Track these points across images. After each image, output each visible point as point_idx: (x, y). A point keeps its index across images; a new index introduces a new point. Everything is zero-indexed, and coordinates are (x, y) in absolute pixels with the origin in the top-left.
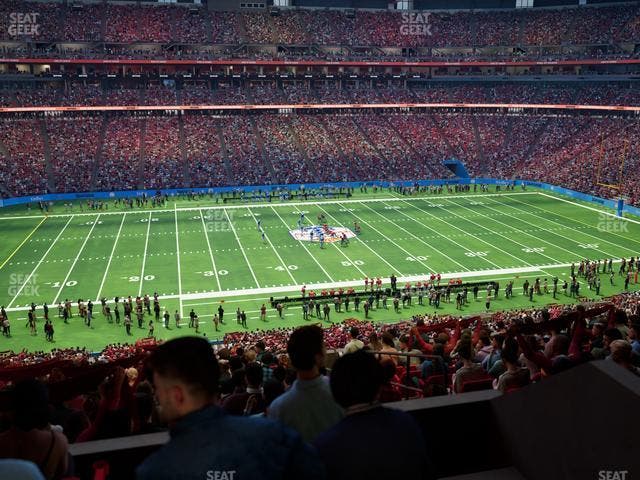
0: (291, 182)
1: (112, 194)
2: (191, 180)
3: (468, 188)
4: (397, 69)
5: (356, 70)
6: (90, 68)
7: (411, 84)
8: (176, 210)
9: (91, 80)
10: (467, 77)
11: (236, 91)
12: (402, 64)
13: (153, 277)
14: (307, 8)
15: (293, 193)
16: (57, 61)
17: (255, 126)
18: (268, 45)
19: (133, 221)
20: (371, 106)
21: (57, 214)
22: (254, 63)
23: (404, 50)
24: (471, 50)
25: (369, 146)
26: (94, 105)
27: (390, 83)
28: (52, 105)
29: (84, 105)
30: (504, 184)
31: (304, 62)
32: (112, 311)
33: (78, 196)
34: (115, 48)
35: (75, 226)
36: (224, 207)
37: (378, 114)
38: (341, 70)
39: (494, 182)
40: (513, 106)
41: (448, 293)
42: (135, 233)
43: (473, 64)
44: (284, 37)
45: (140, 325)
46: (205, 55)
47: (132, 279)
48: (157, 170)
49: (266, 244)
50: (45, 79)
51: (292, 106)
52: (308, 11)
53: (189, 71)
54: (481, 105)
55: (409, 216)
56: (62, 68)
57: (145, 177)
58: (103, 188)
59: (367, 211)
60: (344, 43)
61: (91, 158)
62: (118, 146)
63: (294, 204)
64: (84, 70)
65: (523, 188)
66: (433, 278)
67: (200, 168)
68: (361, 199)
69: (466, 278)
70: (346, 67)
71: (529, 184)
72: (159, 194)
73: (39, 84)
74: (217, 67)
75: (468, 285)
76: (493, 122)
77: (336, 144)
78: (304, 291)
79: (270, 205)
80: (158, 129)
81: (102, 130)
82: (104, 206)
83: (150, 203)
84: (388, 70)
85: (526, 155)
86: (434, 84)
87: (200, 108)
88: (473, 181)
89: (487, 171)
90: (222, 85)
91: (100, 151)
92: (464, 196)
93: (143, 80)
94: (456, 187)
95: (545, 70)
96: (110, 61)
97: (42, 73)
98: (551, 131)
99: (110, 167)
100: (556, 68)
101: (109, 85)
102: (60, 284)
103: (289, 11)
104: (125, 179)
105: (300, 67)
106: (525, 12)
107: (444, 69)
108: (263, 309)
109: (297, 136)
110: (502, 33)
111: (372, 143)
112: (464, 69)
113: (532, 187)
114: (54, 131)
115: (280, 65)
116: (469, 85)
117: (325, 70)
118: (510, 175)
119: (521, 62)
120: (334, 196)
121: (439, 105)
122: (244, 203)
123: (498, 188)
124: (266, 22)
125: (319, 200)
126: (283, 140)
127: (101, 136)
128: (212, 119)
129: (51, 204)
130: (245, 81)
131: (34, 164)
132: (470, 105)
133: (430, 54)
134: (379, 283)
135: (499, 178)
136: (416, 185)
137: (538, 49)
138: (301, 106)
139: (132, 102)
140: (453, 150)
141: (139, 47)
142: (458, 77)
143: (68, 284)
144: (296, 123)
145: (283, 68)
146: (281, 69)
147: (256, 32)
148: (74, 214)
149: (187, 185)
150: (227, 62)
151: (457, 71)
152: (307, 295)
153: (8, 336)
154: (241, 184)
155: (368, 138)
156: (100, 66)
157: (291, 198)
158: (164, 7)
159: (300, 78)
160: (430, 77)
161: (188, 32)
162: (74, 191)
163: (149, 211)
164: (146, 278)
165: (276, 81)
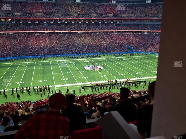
0: (83, 53)
1: (31, 57)
2: (54, 53)
3: (134, 54)
4: (112, 20)
5: (100, 21)
6: (23, 20)
7: (116, 25)
8: (50, 61)
9: (23, 24)
10: (132, 23)
11: (66, 27)
12: (113, 19)
13: (46, 81)
14: (86, 3)
15: (84, 56)
16: (13, 18)
17: (72, 37)
18: (75, 14)
19: (38, 65)
20: (105, 31)
21: (15, 63)
22: (71, 18)
23: (114, 15)
24: (133, 15)
25: (105, 43)
26: (25, 31)
27: (110, 24)
28: (12, 31)
29: (22, 31)
30: (144, 53)
31: (85, 18)
32: (36, 90)
33: (21, 57)
34: (30, 14)
35: (21, 66)
36: (64, 60)
37: (107, 33)
38: (96, 21)
39: (141, 53)
40: (145, 31)
41: (132, 84)
42: (39, 68)
43: (134, 19)
44: (80, 11)
45: (45, 94)
46: (57, 16)
47: (40, 81)
48: (44, 50)
49: (78, 71)
50: (10, 23)
51: (82, 31)
52: (86, 4)
53: (52, 21)
54: (136, 31)
55: (118, 63)
56: (15, 20)
57: (40, 52)
58: (28, 55)
59: (106, 61)
60: (97, 13)
61: (24, 46)
62: (32, 43)
63: (84, 59)
64: (21, 21)
65: (149, 54)
66: (127, 80)
67: (56, 49)
68: (103, 58)
69: (136, 80)
70: (97, 20)
71: (151, 53)
72: (45, 56)
73: (8, 25)
74: (60, 20)
75: (137, 82)
76: (140, 36)
77: (95, 42)
78: (91, 84)
79: (78, 60)
80: (44, 38)
81: (27, 38)
82: (29, 60)
83: (42, 59)
84: (110, 21)
85: (150, 45)
86: (123, 25)
87: (56, 31)
88: (135, 52)
89: (139, 49)
90: (62, 25)
91: (27, 44)
92: (133, 57)
93: (39, 24)
94: (131, 54)
95: (154, 21)
96: (29, 18)
97: (9, 21)
98: (156, 38)
99: (30, 49)
100: (157, 20)
101: (29, 25)
102: (19, 83)
103: (81, 4)
104: (34, 52)
105: (84, 20)
106: (148, 4)
107: (125, 21)
108: (80, 89)
109: (84, 39)
110: (142, 10)
111: (106, 42)
112: (131, 20)
113: (152, 54)
114: (13, 38)
115: (78, 19)
116: (132, 25)
117: (92, 21)
118: (145, 51)
119: (148, 19)
120: (96, 57)
121: (124, 31)
122: (70, 59)
123: (142, 54)
124: (74, 7)
125: (91, 58)
126: (80, 41)
127: (27, 40)
128: (59, 35)
129: (13, 60)
130: (68, 24)
131: (7, 48)
132: (133, 31)
133: (122, 16)
134: (112, 81)
135: (142, 51)
136: (119, 54)
137: (152, 15)
138: (85, 31)
139: (36, 30)
140: (129, 44)
141: (37, 14)
142: (130, 23)
143: (22, 83)
144: (83, 36)
145: (79, 20)
146: (79, 21)
147: (72, 10)
148: (20, 63)
149: (53, 54)
150: (63, 18)
151: (129, 21)
152: (92, 85)
153: (6, 98)
154: (69, 54)
155: (104, 40)
156: (26, 19)
157: (83, 57)
158: (44, 2)
159: (84, 23)
160: (122, 23)
161: (52, 10)
162: (20, 56)
163: (42, 62)
164: (44, 81)
165: (77, 24)
